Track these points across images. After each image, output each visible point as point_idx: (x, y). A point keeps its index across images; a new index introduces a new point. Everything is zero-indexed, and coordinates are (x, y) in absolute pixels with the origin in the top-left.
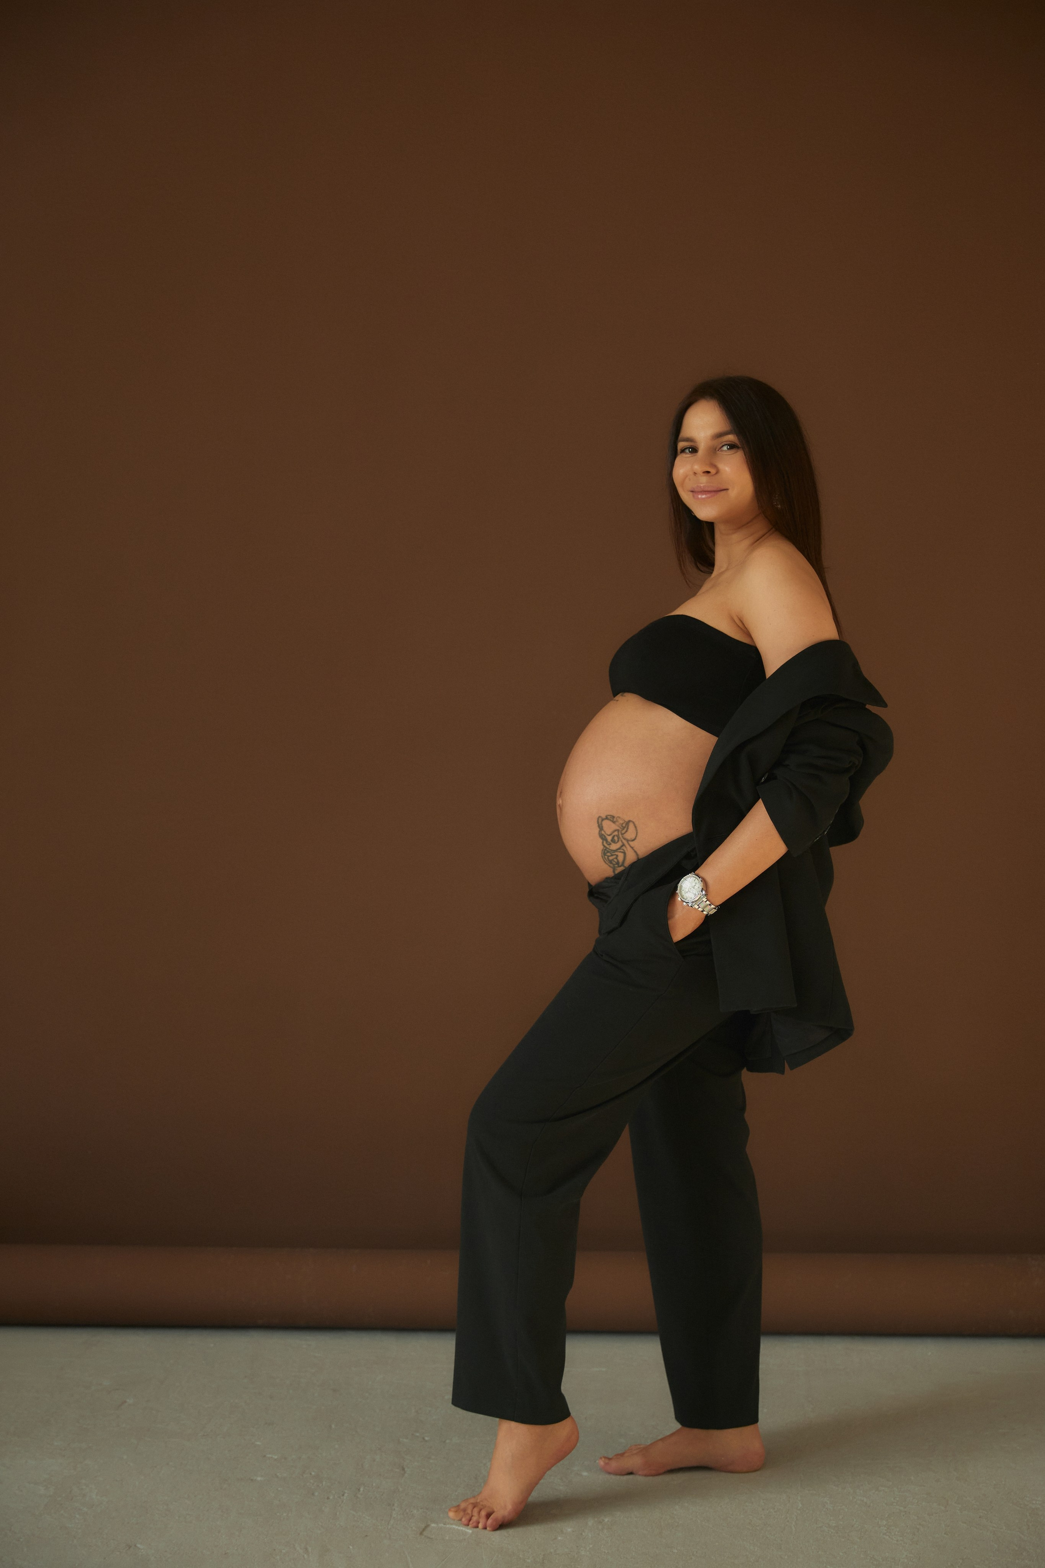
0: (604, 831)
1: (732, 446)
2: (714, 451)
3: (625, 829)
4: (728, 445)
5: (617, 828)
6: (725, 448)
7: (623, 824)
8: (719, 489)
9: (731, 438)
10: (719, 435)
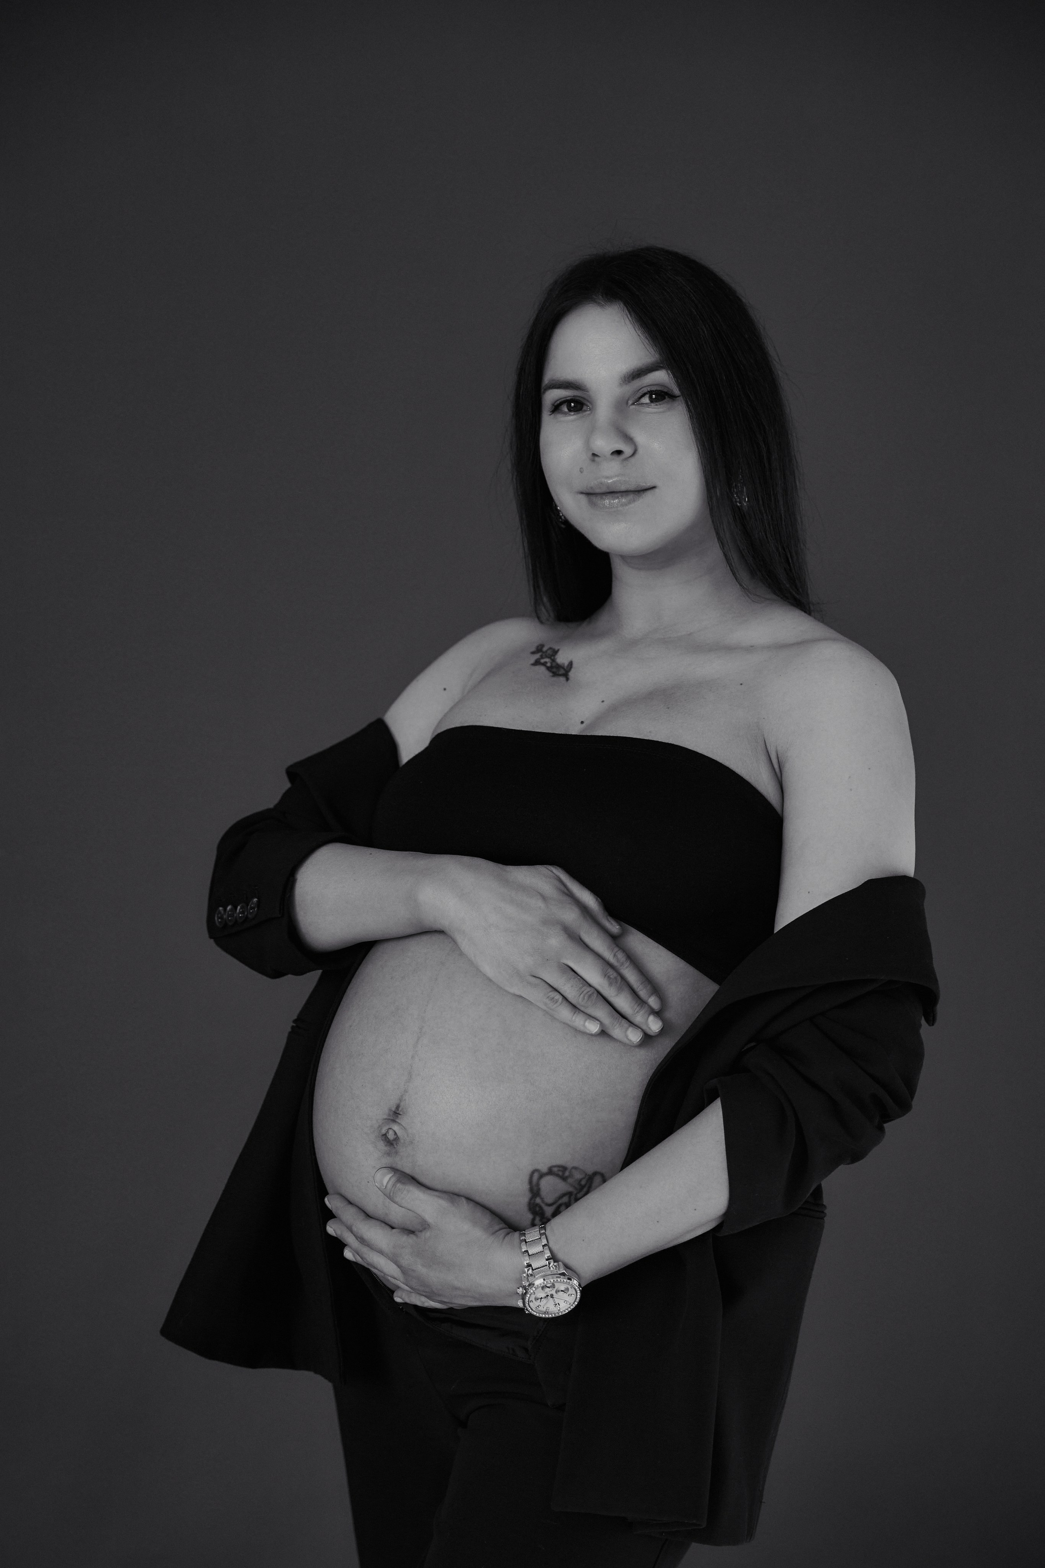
0: (542, 1199)
1: (660, 395)
2: (622, 406)
3: (585, 1190)
4: (651, 393)
5: (571, 1189)
6: (646, 400)
7: (581, 1180)
8: (639, 489)
9: (662, 377)
10: (638, 374)
